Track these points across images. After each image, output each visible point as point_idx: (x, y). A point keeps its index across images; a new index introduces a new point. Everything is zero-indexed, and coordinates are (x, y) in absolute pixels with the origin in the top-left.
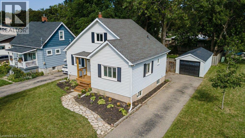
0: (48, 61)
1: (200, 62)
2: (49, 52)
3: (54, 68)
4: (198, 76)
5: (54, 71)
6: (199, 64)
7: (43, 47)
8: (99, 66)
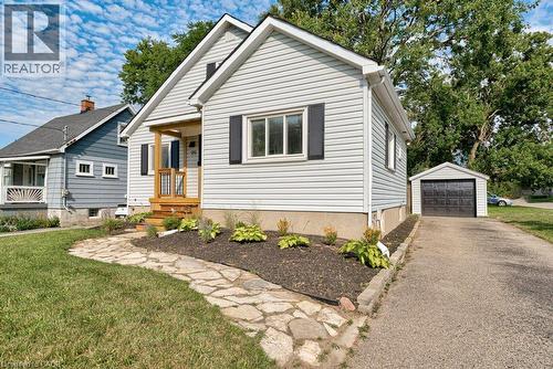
0: (78, 191)
1: (474, 180)
2: (84, 168)
3: (93, 212)
4: (475, 216)
5: (94, 221)
6: (472, 184)
7: (66, 149)
8: (236, 122)
